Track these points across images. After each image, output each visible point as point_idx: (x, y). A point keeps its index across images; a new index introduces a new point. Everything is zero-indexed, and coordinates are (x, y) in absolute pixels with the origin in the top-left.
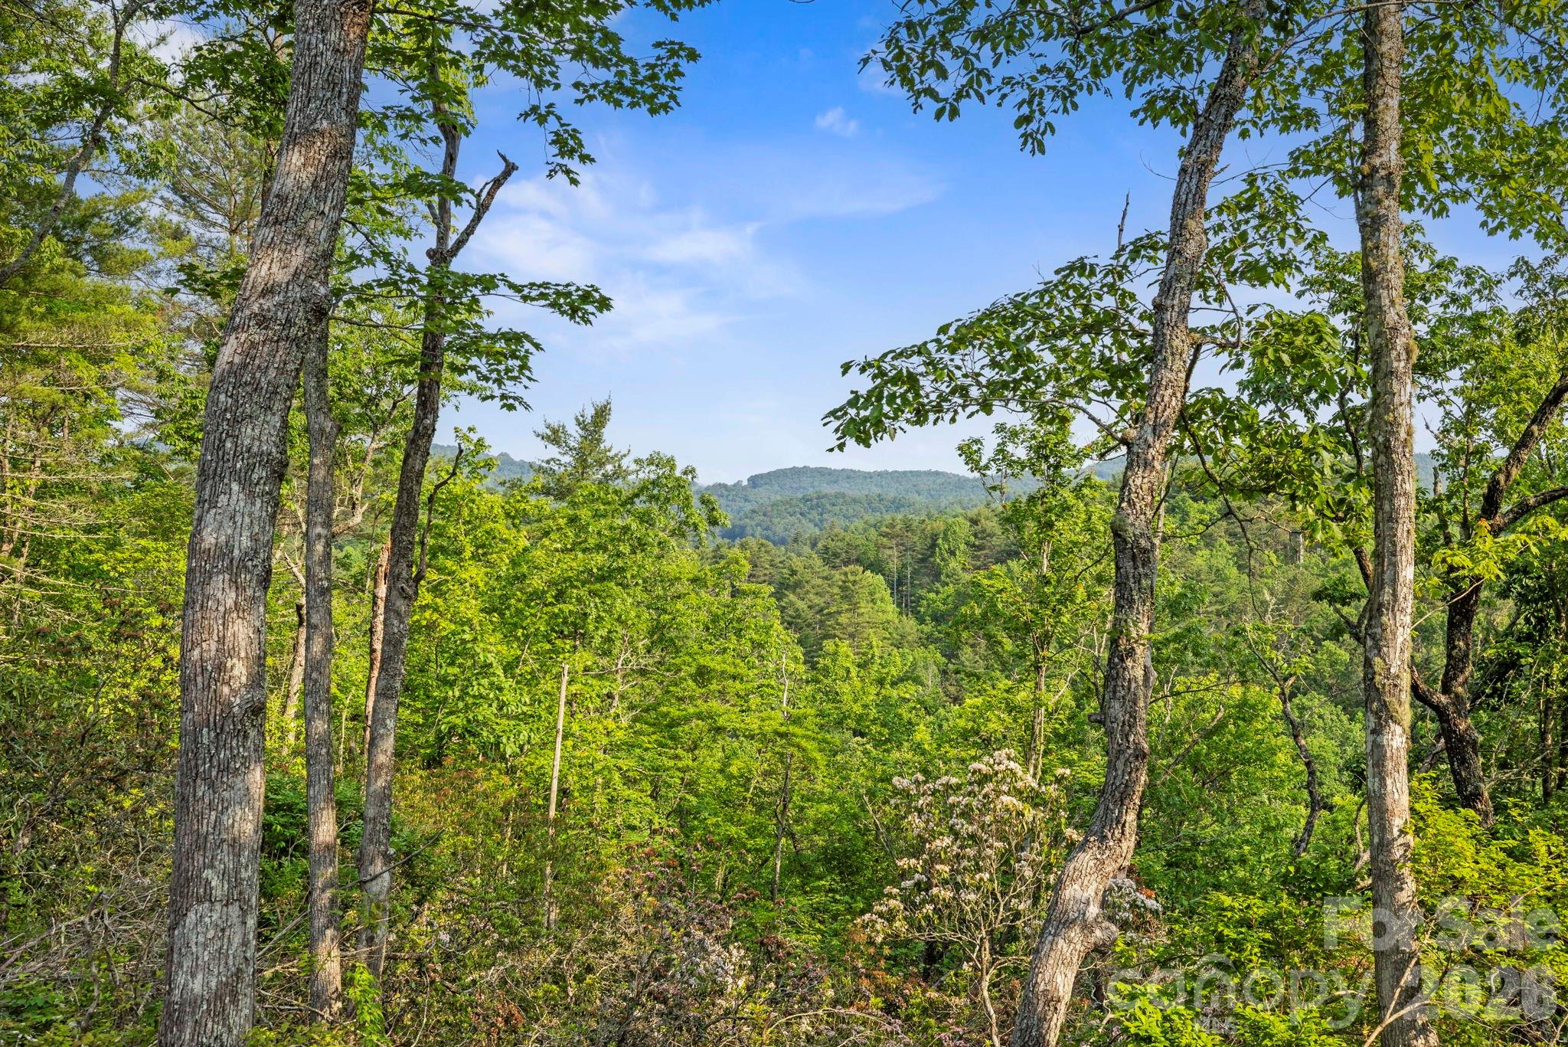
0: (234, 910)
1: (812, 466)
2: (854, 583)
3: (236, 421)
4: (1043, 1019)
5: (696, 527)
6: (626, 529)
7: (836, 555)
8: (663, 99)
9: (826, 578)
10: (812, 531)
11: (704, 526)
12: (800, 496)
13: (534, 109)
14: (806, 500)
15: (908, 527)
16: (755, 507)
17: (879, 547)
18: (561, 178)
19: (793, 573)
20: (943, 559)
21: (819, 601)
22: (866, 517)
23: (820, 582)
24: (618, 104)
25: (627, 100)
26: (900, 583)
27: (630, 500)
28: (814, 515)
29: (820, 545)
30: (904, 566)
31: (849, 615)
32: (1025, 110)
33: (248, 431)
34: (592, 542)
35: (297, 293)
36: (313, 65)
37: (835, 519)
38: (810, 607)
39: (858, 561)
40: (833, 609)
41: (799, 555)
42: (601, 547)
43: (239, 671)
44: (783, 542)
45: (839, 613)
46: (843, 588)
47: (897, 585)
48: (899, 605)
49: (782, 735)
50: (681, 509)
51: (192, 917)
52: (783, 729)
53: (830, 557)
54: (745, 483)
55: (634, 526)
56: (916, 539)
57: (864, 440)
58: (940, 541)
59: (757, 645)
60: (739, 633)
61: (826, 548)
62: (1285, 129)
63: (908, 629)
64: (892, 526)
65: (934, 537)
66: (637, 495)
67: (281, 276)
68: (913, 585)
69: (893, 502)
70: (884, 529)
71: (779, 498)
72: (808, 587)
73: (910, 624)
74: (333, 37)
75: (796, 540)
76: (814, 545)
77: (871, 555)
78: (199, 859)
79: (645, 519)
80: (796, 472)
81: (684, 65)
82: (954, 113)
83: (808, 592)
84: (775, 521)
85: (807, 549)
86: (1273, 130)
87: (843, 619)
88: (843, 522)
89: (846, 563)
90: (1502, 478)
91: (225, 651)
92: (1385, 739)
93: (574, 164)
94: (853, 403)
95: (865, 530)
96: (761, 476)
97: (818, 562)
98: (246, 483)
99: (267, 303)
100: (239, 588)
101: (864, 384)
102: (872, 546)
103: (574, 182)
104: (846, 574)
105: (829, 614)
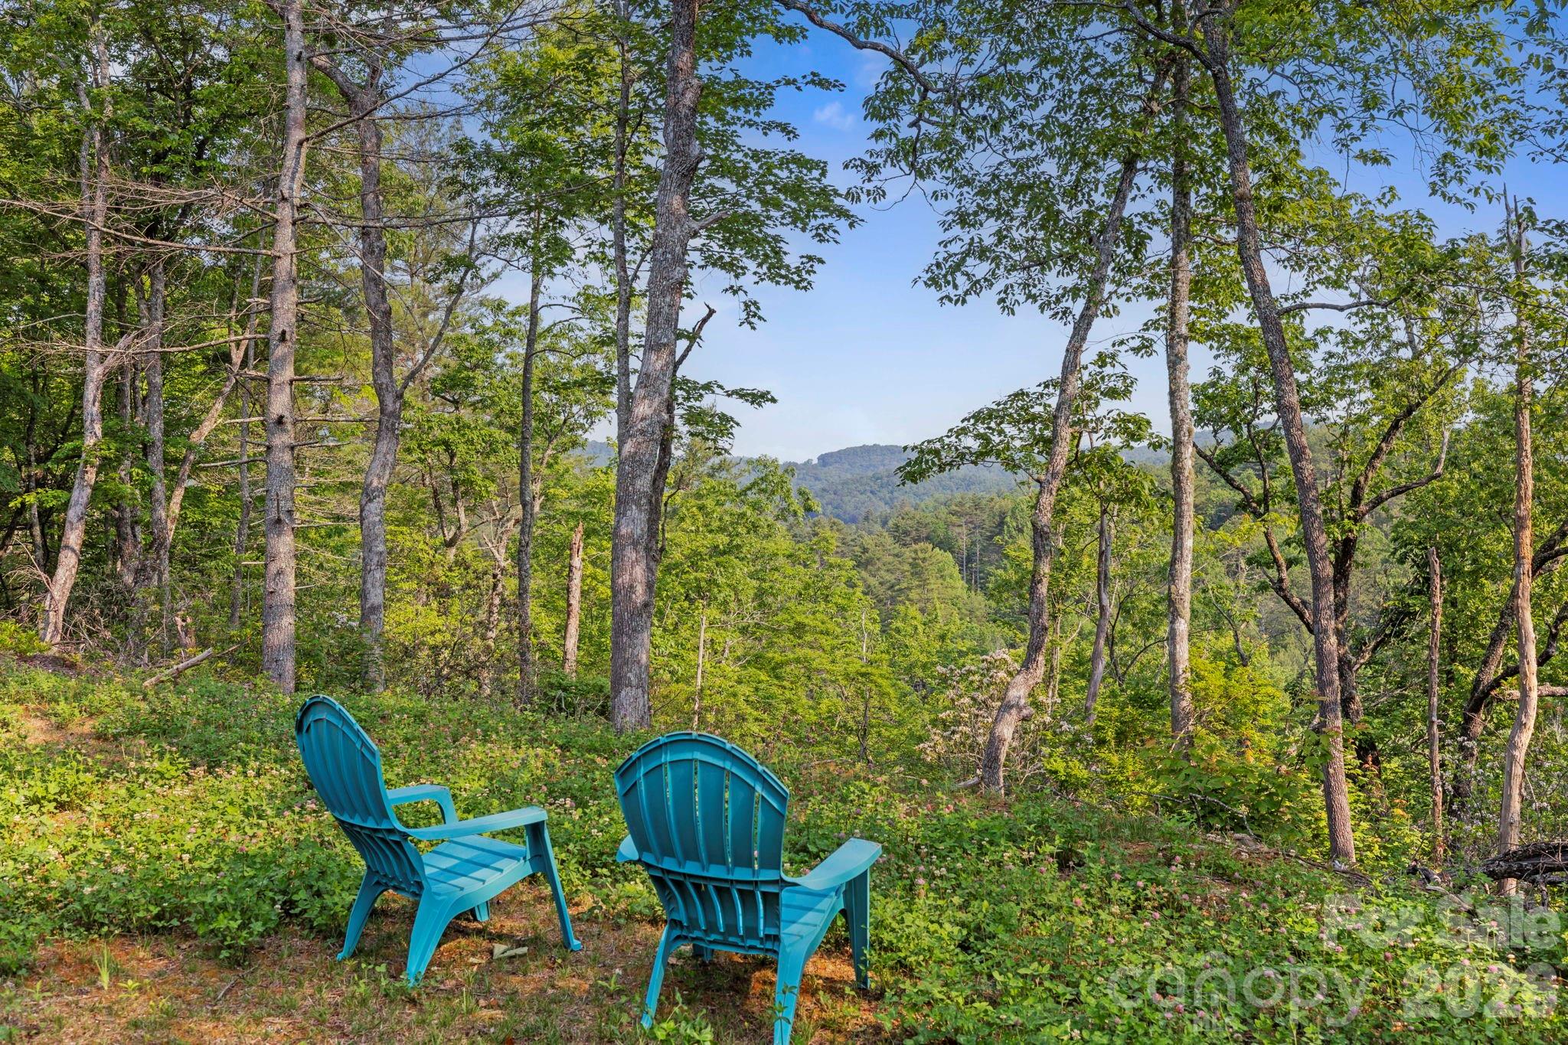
0: (640, 691)
1: (882, 444)
2: (924, 560)
3: (633, 478)
4: (998, 749)
5: (795, 514)
6: (743, 515)
7: (906, 533)
8: (805, 284)
9: (897, 556)
10: (883, 509)
11: (801, 512)
12: (870, 474)
13: (732, 287)
14: (876, 478)
15: (977, 506)
16: (825, 485)
17: (949, 525)
18: (746, 326)
19: (865, 550)
20: (1011, 537)
21: (890, 578)
22: (937, 495)
23: (891, 559)
24: (778, 283)
25: (783, 281)
26: (969, 560)
27: (744, 492)
28: (885, 494)
29: (890, 523)
30: (973, 543)
31: (919, 591)
32: (1003, 295)
33: (639, 483)
34: (715, 524)
35: (656, 419)
36: (660, 313)
37: (906, 497)
38: (881, 584)
39: (928, 538)
40: (904, 585)
41: (870, 533)
42: (722, 530)
43: (640, 589)
44: (853, 520)
45: (909, 589)
46: (913, 565)
47: (966, 563)
48: (968, 581)
49: (863, 675)
50: (783, 499)
51: (623, 693)
52: (863, 670)
53: (901, 535)
54: (815, 461)
55: (749, 513)
56: (985, 517)
57: (914, 481)
58: (1008, 519)
59: (842, 609)
60: (826, 599)
61: (897, 526)
62: (1150, 298)
63: (976, 604)
64: (961, 504)
65: (1003, 515)
66: (750, 489)
67: (649, 412)
68: (982, 562)
69: (964, 480)
70: (954, 507)
71: (849, 476)
72: (879, 564)
73: (979, 600)
74: (668, 299)
75: (866, 519)
76: (884, 523)
77: (941, 533)
78: (625, 669)
79: (756, 507)
80: (866, 450)
81: (817, 267)
82: (964, 302)
83: (879, 569)
84: (846, 499)
85: (878, 528)
86: (1144, 298)
87: (913, 595)
88: (913, 500)
89: (916, 541)
90: (1362, 479)
91: (633, 580)
92: (1177, 625)
93: (754, 320)
94: (908, 464)
95: (935, 508)
96: (831, 455)
97: (888, 540)
98: (639, 506)
99: (643, 424)
100: (637, 552)
101: (914, 455)
102: (941, 524)
103: (754, 328)
104: (916, 552)
105: (900, 590)
